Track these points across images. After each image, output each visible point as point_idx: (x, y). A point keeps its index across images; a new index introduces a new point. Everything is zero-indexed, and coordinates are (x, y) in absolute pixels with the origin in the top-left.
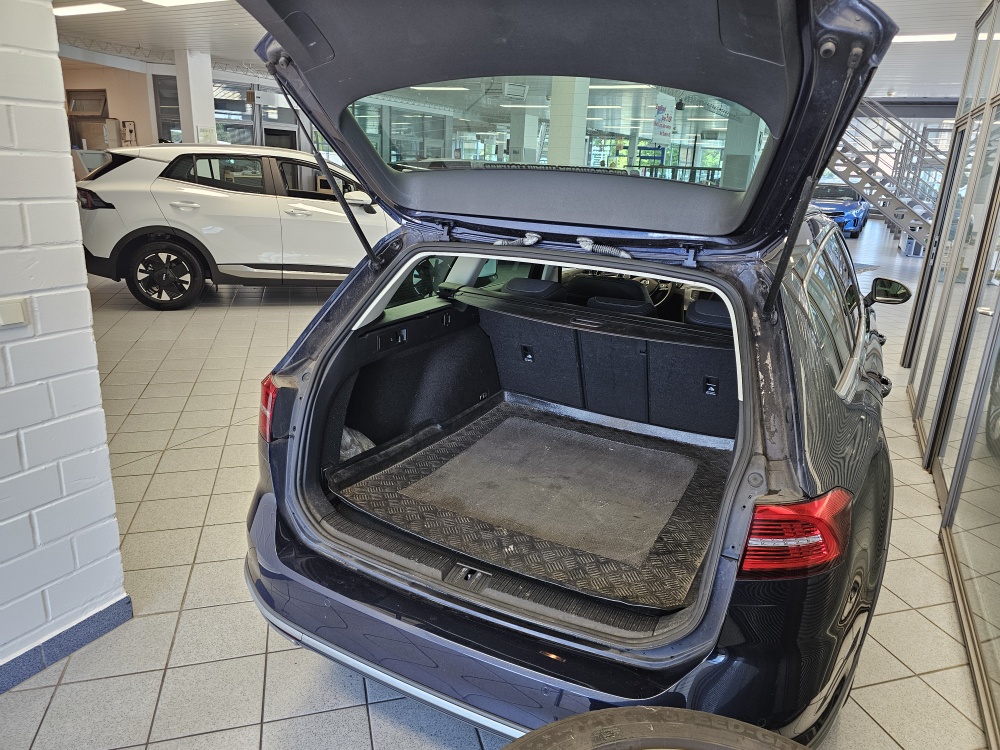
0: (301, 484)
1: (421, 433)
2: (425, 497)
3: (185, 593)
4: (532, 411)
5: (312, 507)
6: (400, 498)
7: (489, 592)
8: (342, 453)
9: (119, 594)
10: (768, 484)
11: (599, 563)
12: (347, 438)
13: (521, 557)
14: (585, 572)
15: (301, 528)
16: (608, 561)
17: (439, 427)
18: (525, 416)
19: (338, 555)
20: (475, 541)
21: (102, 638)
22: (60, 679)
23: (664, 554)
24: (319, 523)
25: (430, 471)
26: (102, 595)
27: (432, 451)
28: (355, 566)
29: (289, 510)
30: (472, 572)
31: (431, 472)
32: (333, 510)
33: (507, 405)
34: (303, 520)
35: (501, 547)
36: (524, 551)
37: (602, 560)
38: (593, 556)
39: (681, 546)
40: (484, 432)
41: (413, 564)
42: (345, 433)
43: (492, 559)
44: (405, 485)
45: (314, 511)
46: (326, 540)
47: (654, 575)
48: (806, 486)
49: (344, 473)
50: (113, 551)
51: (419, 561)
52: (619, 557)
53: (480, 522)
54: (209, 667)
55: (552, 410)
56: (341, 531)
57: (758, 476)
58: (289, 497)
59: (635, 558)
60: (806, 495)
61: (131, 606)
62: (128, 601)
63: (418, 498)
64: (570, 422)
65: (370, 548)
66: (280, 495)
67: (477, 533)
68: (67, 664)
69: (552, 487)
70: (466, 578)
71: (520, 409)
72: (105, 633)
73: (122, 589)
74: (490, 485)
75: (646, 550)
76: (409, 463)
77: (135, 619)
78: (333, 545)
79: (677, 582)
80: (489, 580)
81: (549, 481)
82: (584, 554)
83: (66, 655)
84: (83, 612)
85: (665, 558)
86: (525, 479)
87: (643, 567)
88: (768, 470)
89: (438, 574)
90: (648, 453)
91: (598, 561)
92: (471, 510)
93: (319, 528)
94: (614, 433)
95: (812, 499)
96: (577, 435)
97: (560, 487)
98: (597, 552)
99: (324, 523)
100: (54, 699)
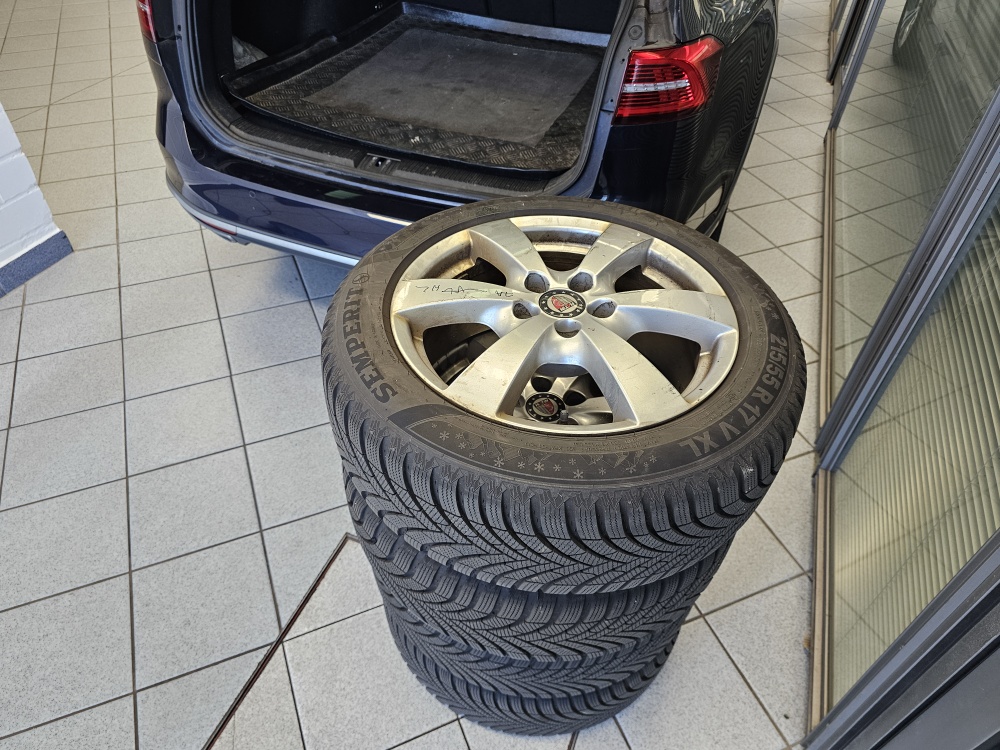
0: (201, 89)
1: (316, 45)
2: (330, 102)
3: (117, 230)
4: (434, 23)
5: (217, 113)
6: (304, 104)
7: (398, 173)
8: (236, 61)
9: (52, 229)
10: (647, 36)
11: (498, 145)
12: (239, 49)
13: (426, 145)
14: (485, 153)
15: (212, 134)
16: (506, 144)
17: (334, 39)
18: (427, 27)
19: (254, 155)
20: (382, 135)
21: (49, 269)
22: (24, 301)
23: (558, 135)
24: (228, 128)
25: (330, 82)
26: (36, 229)
27: (330, 64)
28: (272, 163)
29: (195, 116)
30: (383, 160)
31: (333, 82)
32: (239, 116)
33: (406, 18)
34: (211, 126)
35: (407, 138)
36: (429, 140)
37: (501, 143)
38: (493, 140)
39: (574, 129)
40: (383, 45)
41: (326, 156)
42: (235, 43)
43: (399, 147)
44: (307, 94)
45: (221, 117)
46: (238, 144)
47: (548, 153)
48: (679, 33)
49: (241, 81)
50: (31, 187)
51: (332, 154)
52: (517, 140)
53: (385, 120)
54: (160, 283)
55: (454, 20)
56: (252, 134)
57: (637, 28)
58: (193, 105)
59: (530, 140)
60: (678, 41)
61: (68, 240)
62: (62, 236)
63: (322, 104)
64: (473, 31)
65: (283, 146)
66: (182, 101)
67: (384, 128)
68: (25, 290)
69: (455, 90)
70: (377, 165)
71: (420, 21)
72: (52, 264)
73: (53, 224)
74: (394, 92)
75: (543, 133)
76: (308, 75)
77: (76, 253)
78: (247, 147)
79: (568, 156)
80: (398, 165)
81: (452, 85)
82: (484, 139)
83: (21, 284)
84: (23, 245)
85: (559, 139)
86: (428, 85)
87: (538, 146)
88: (648, 23)
89: (351, 163)
90: (552, 55)
91: (498, 144)
92: (376, 112)
93: (229, 132)
94: (518, 39)
95: (684, 44)
96: (480, 43)
97: (463, 90)
98: (497, 138)
99: (233, 127)
100: (24, 315)
